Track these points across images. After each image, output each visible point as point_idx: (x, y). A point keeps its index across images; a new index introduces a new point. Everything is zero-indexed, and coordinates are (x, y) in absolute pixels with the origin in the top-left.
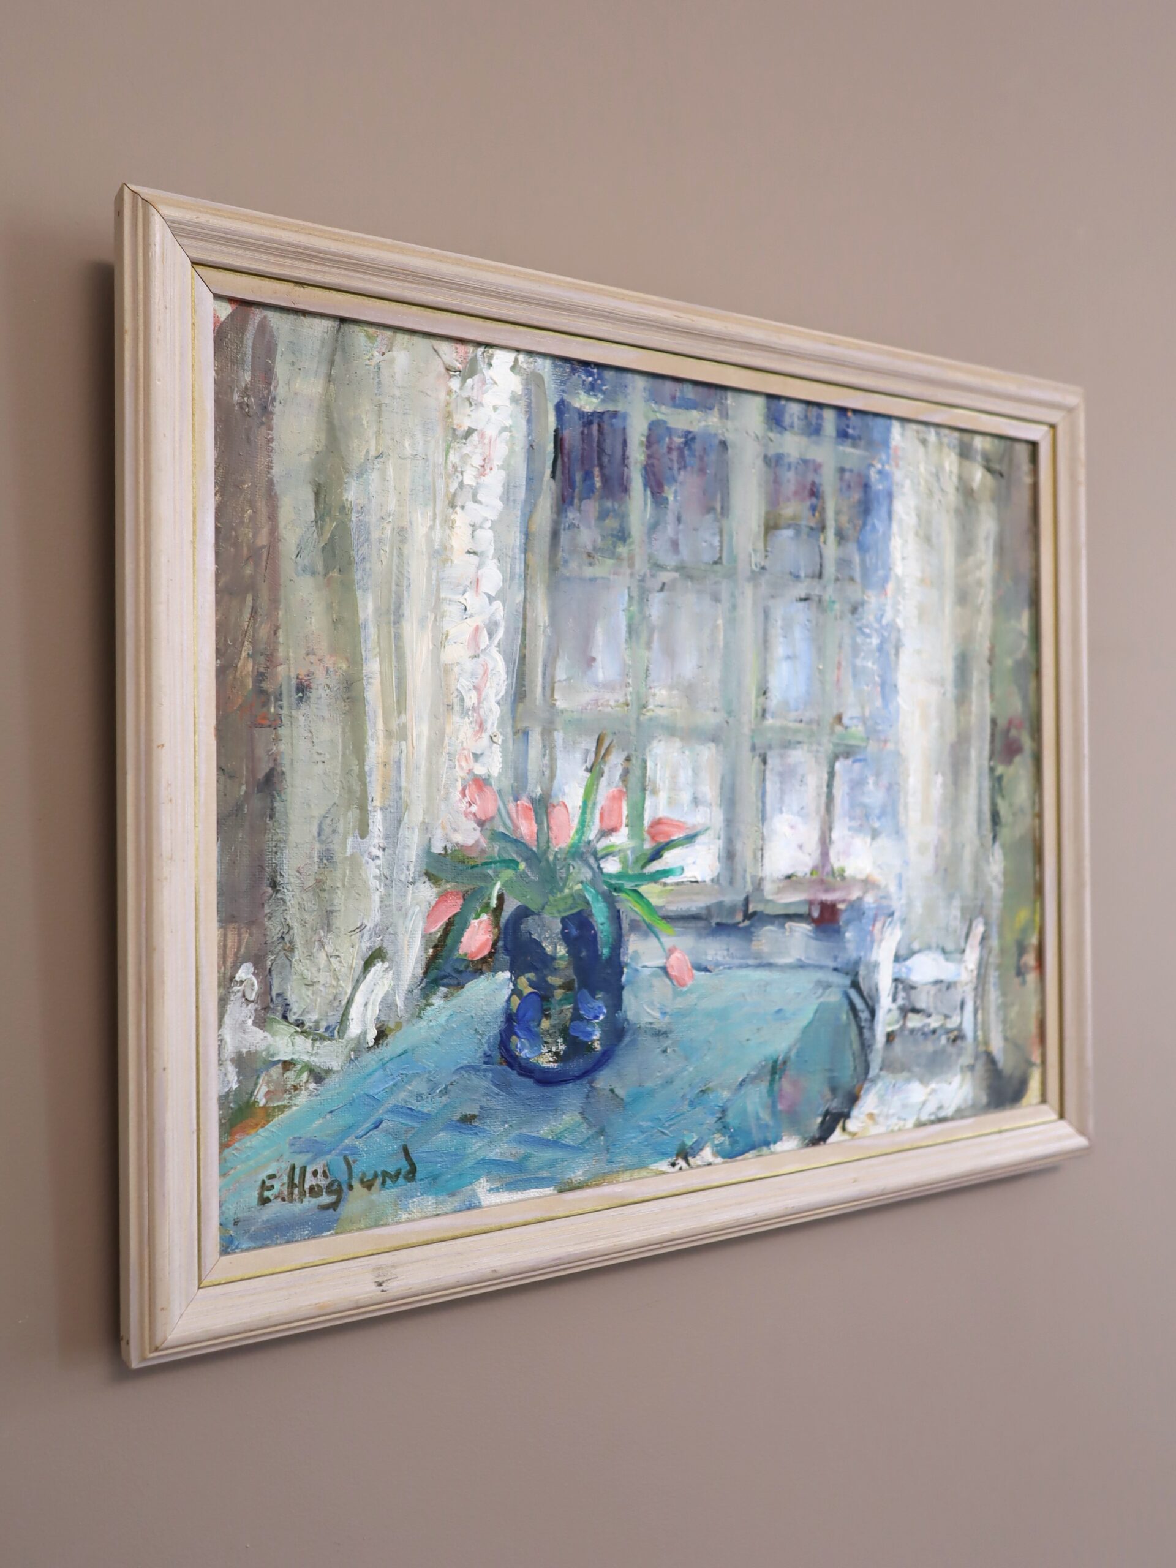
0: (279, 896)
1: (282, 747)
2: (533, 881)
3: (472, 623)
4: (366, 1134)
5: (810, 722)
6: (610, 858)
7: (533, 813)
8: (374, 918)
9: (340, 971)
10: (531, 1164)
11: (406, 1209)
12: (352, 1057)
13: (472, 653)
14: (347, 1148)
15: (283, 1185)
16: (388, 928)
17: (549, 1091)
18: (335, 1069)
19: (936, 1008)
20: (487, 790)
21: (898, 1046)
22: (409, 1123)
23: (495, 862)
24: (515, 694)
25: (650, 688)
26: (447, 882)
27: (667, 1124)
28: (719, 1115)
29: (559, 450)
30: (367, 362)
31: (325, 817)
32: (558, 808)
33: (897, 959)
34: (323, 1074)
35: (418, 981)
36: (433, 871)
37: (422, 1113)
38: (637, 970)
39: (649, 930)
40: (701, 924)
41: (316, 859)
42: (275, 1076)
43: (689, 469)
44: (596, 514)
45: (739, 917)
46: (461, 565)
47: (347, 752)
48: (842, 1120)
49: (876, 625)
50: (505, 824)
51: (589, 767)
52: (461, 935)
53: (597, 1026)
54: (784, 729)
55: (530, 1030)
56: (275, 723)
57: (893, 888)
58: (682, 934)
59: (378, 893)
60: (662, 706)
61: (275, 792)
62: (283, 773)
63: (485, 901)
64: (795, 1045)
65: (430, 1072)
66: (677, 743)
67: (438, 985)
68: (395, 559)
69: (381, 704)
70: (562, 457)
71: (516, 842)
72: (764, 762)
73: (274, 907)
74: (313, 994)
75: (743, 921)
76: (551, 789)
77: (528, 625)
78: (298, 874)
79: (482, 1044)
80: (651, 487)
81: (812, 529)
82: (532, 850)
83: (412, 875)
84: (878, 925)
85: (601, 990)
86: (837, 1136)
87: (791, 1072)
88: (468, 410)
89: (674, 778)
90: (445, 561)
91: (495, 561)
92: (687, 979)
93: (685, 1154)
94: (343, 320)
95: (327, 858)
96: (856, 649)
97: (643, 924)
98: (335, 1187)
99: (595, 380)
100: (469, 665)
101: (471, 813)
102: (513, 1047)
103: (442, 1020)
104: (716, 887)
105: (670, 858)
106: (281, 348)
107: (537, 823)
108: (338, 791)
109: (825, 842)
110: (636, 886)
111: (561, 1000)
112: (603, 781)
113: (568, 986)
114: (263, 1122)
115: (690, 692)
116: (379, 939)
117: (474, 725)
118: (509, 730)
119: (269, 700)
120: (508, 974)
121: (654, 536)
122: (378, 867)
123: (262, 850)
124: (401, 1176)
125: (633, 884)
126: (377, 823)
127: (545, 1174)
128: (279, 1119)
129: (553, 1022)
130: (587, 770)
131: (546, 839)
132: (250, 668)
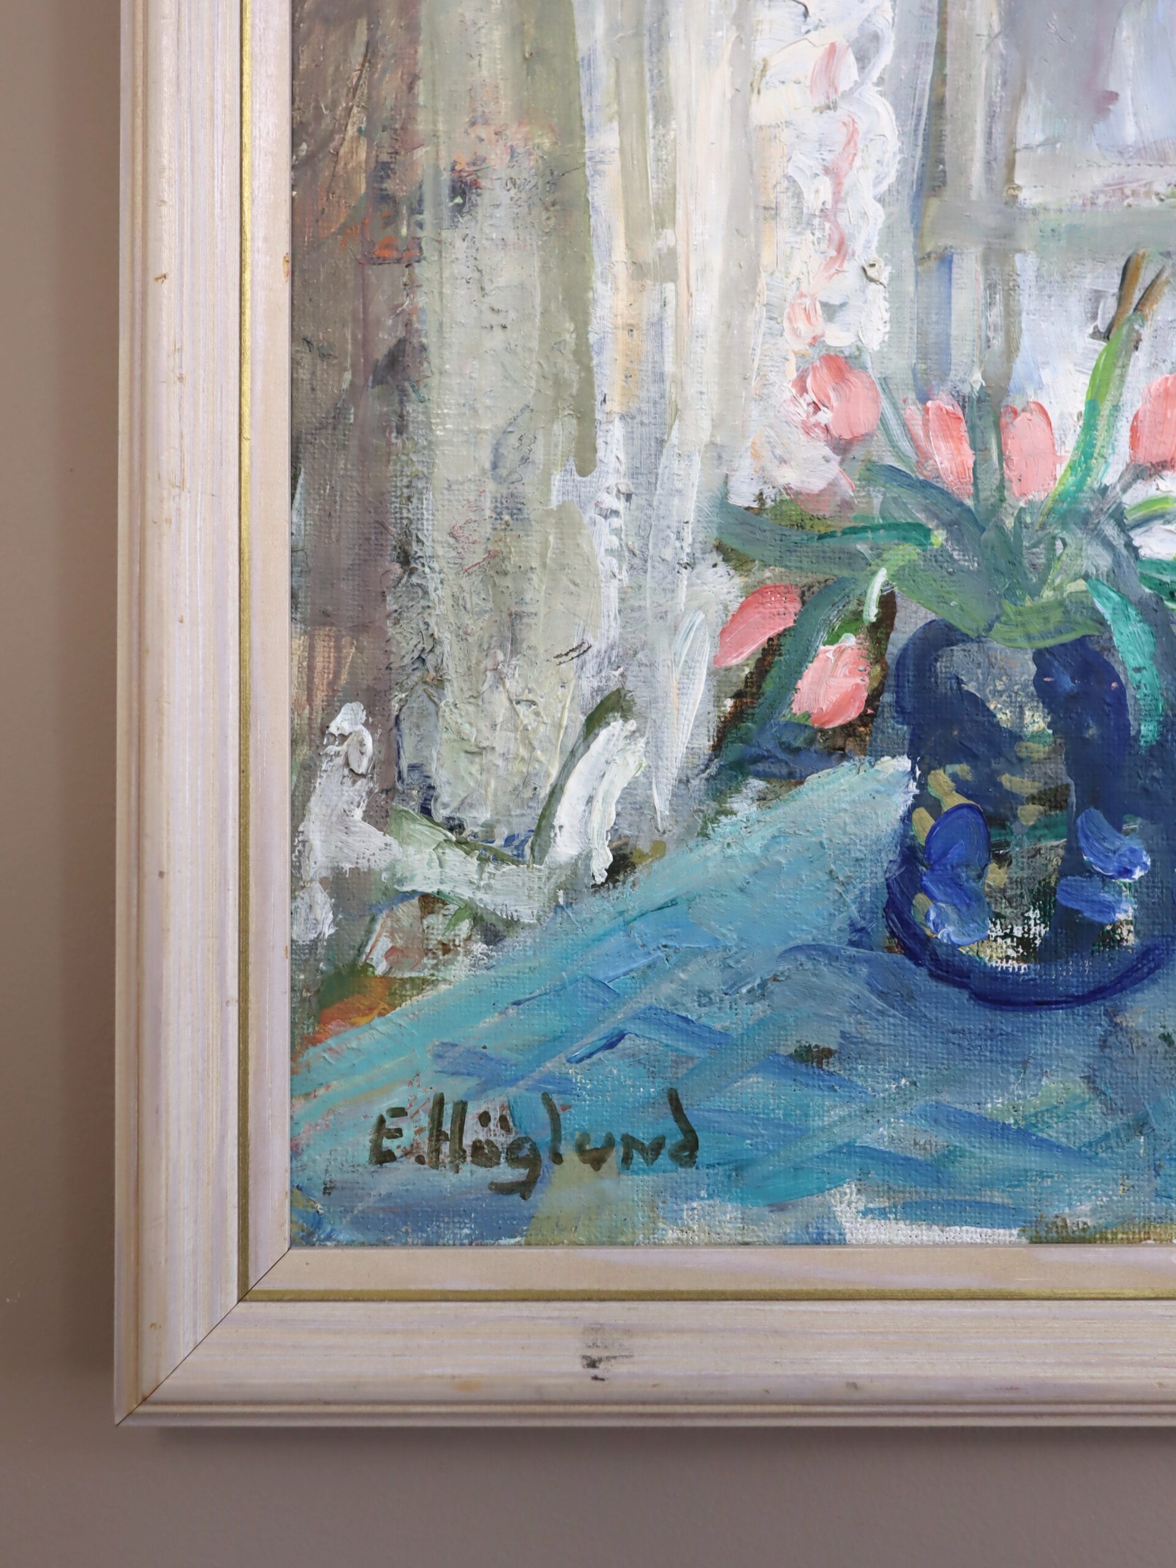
0: (415, 580)
1: (422, 300)
2: (963, 570)
3: (820, 40)
4: (590, 1055)
6: (1158, 526)
7: (963, 427)
8: (606, 631)
9: (535, 730)
10: (965, 1171)
11: (675, 1220)
12: (561, 901)
13: (822, 101)
14: (549, 1079)
15: (419, 1131)
16: (636, 653)
17: (1006, 1022)
18: (526, 920)
20: (855, 378)
22: (681, 1045)
23: (874, 529)
24: (921, 179)
26: (765, 565)
31: (506, 433)
32: (1025, 415)
34: (501, 927)
35: (702, 761)
36: (731, 543)
37: (711, 1030)
41: (488, 513)
42: (406, 922)
47: (553, 307)
50: (896, 449)
51: (1102, 329)
52: (798, 674)
53: (1126, 893)
55: (960, 886)
56: (409, 256)
59: (615, 582)
61: (407, 384)
62: (423, 348)
63: (852, 607)
65: (726, 948)
67: (746, 775)
69: (620, 213)
71: (926, 488)
73: (405, 601)
74: (482, 771)
76: (1009, 378)
77: (951, 35)
78: (452, 541)
79: (844, 903)
82: (961, 504)
83: (688, 550)
95: (511, 511)
98: (525, 1152)
100: (814, 125)
101: (817, 425)
102: (919, 918)
103: (755, 845)
107: (973, 447)
108: (533, 383)
111: (1034, 827)
112: (1140, 359)
113: (1052, 798)
114: (383, 1005)
116: (617, 673)
117: (824, 246)
118: (907, 254)
119: (397, 213)
120: (905, 763)
122: (617, 532)
123: (383, 494)
124: (663, 1151)
126: (614, 445)
127: (998, 1198)
128: (412, 1003)
129: (1016, 873)
130: (1096, 334)
131: (995, 481)
132: (363, 156)
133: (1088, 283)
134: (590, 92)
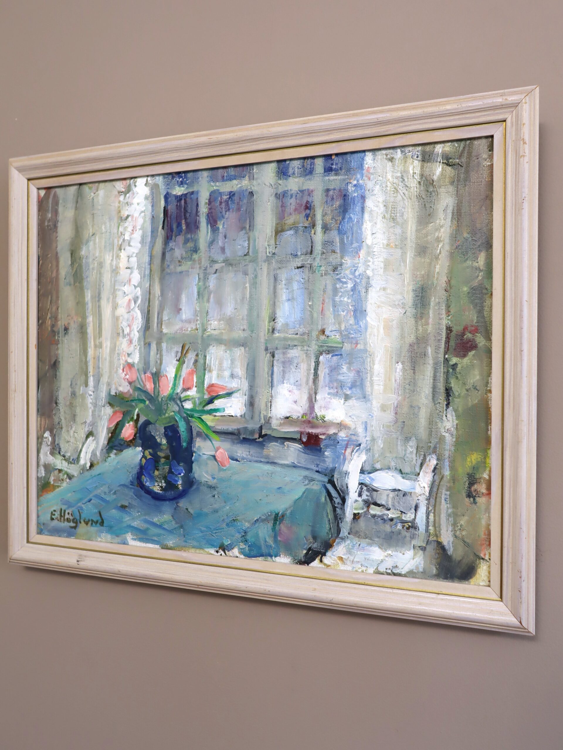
0: (58, 407)
1: (59, 352)
2: (152, 409)
3: (127, 299)
4: (86, 503)
5: (303, 334)
6: (187, 402)
7: (152, 380)
8: (89, 419)
9: (77, 438)
10: (150, 532)
11: (100, 536)
12: (81, 472)
13: (128, 311)
14: (79, 507)
15: (58, 515)
16: (94, 424)
17: (158, 503)
18: (75, 476)
19: (393, 506)
20: (133, 369)
21: (362, 522)
22: (101, 502)
23: (136, 400)
24: (145, 327)
25: (209, 321)
26: (117, 407)
27: (214, 532)
28: (243, 534)
29: (166, 216)
30: (89, 198)
31: (73, 378)
32: (163, 378)
33: (362, 472)
34: (71, 477)
35: (105, 446)
36: (111, 402)
37: (106, 500)
38: (200, 455)
39: (207, 437)
40: (234, 437)
41: (70, 394)
42: (56, 474)
43: (231, 210)
44: (183, 242)
45: (256, 436)
46: (124, 273)
47: (81, 353)
48: (320, 556)
49: (351, 276)
50: (140, 384)
51: (178, 359)
52: (122, 429)
53: (180, 478)
54: (285, 339)
55: (150, 474)
56: (57, 343)
57: (360, 430)
58: (224, 441)
59: (91, 409)
60: (215, 330)
61: (57, 369)
62: (59, 362)
63: (132, 416)
64: (290, 507)
65: (109, 484)
66: (223, 347)
67: (113, 449)
68: (98, 275)
69: (93, 334)
70: (167, 219)
71: (145, 392)
72: (273, 356)
73: (56, 412)
74: (68, 446)
75: (259, 438)
76: (160, 369)
77: (151, 296)
78: (64, 400)
79: (130, 476)
80: (211, 224)
81: (306, 227)
82: (151, 396)
83: (103, 403)
84: (349, 450)
85: (182, 462)
86: (316, 563)
87: (286, 521)
88: (127, 208)
89: (221, 364)
90: (117, 273)
91: (137, 270)
92: (226, 463)
93: (224, 548)
94: (81, 184)
95: (74, 394)
96: (335, 291)
97: (203, 434)
98: (75, 521)
99: (183, 179)
100: (126, 316)
101: (126, 378)
102: (143, 481)
103: (115, 463)
104: (243, 419)
105: (218, 403)
106: (61, 202)
107: (154, 384)
108: (78, 369)
109: (312, 401)
110: (200, 415)
111: (163, 463)
112: (185, 366)
113: (167, 457)
114: (52, 490)
115: (230, 322)
116: (91, 427)
117: (128, 341)
118: (142, 343)
119: (55, 334)
120: (140, 449)
121: (212, 247)
122: (92, 399)
123: (53, 390)
125: (199, 414)
126: (91, 382)
127: (156, 539)
128: (57, 490)
129: (160, 473)
130: (177, 360)
131: (158, 391)
132: (50, 322)
133: (175, 349)
134: (88, 309)
